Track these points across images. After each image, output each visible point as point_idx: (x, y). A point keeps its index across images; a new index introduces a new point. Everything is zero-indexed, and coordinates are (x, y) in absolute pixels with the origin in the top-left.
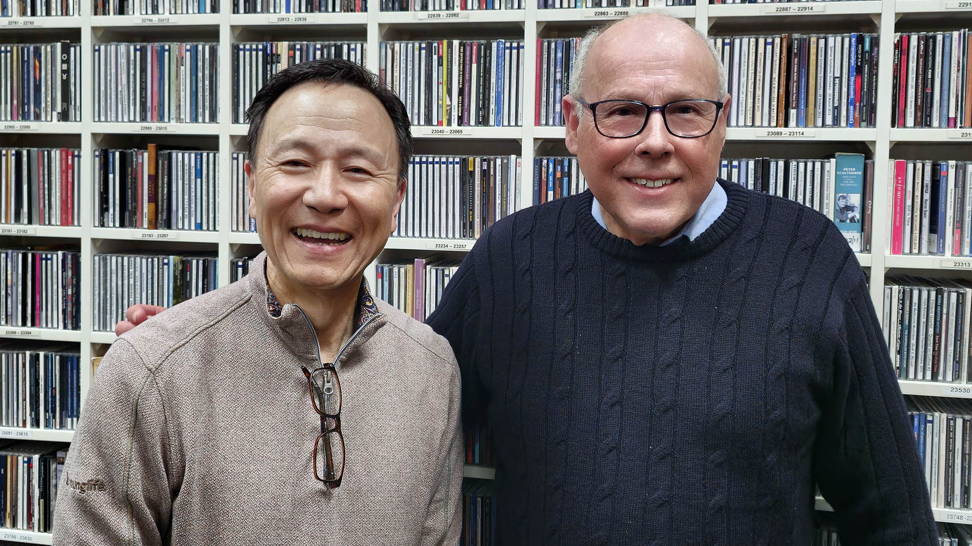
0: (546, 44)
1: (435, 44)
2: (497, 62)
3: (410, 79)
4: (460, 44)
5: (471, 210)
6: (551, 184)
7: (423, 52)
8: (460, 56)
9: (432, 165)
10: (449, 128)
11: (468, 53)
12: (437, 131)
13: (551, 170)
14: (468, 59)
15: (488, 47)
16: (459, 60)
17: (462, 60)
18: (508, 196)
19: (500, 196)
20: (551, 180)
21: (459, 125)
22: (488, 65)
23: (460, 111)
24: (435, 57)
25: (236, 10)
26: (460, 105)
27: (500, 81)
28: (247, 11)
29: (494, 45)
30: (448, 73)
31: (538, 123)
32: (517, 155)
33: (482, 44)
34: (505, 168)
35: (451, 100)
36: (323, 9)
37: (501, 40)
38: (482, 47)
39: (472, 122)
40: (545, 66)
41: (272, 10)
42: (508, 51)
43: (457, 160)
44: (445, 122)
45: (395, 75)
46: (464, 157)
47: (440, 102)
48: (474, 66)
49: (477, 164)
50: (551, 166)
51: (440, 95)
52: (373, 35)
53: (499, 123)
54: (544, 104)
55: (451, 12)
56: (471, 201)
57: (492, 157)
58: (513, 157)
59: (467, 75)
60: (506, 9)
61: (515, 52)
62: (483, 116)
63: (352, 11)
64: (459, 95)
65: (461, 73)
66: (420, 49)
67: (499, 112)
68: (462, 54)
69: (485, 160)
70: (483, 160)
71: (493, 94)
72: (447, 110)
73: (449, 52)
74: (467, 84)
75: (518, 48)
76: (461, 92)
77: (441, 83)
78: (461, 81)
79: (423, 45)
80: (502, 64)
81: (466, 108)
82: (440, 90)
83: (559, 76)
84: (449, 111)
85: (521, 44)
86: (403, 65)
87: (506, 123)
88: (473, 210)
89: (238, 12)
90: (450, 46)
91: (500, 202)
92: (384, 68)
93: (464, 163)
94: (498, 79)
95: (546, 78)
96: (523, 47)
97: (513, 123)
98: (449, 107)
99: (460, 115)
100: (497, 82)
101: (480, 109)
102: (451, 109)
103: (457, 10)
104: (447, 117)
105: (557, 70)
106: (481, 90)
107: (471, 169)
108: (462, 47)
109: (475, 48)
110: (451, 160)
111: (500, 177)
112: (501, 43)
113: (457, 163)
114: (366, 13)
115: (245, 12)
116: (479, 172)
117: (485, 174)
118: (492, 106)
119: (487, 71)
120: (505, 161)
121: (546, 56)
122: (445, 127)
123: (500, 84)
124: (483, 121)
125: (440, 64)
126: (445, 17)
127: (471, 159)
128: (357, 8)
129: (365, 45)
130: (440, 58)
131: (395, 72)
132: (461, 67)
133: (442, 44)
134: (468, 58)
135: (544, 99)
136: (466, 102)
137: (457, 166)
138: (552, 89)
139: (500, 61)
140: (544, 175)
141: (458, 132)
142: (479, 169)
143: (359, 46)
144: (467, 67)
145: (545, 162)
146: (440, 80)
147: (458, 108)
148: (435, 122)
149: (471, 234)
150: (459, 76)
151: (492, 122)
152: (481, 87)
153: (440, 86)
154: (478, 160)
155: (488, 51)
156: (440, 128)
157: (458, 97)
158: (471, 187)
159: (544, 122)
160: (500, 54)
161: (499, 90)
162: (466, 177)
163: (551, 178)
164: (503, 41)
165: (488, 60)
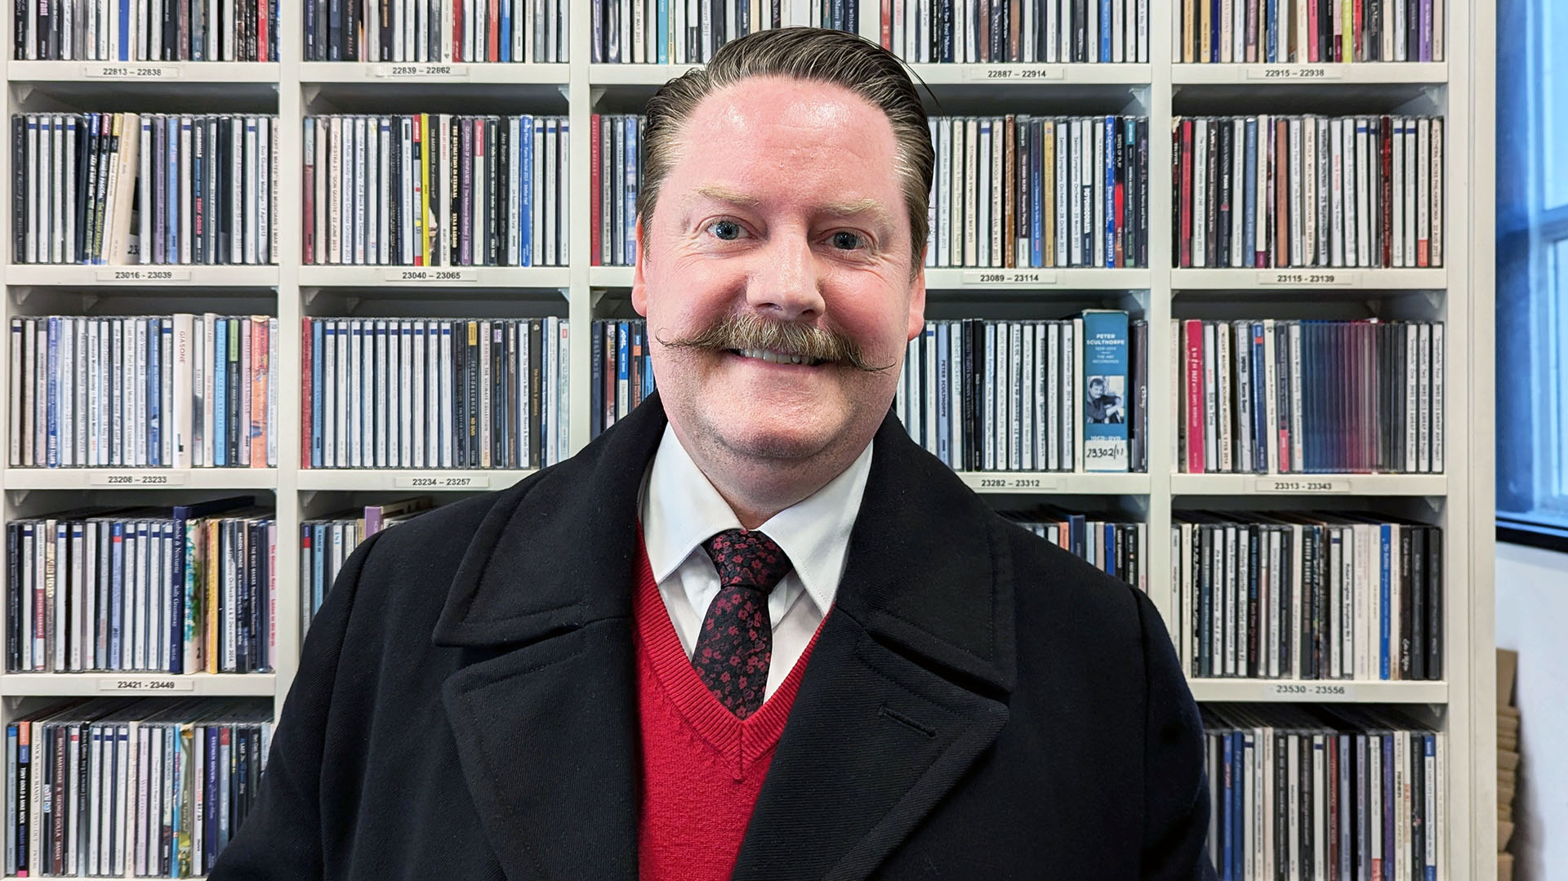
0: (607, 124)
1: (406, 121)
2: (521, 154)
3: (360, 181)
4: (452, 123)
5: (472, 416)
6: (623, 368)
7: (386, 135)
8: (451, 142)
9: (396, 336)
10: (436, 269)
11: (467, 137)
12: (412, 275)
13: (623, 343)
14: (467, 149)
15: (503, 128)
16: (451, 150)
17: (455, 150)
18: (544, 389)
19: (527, 390)
20: (623, 359)
21: (453, 264)
22: (503, 158)
23: (455, 239)
24: (407, 144)
25: (20, 54)
26: (455, 228)
27: (526, 186)
28: (43, 56)
29: (514, 124)
30: (430, 172)
31: (596, 259)
32: (559, 318)
33: (492, 123)
34: (537, 341)
35: (438, 220)
36: (197, 55)
37: (527, 116)
38: (493, 127)
39: (479, 258)
40: (607, 162)
41: (92, 54)
42: (539, 136)
43: (446, 326)
44: (427, 258)
45: (332, 174)
46: (459, 321)
47: (418, 223)
48: (480, 161)
49: (482, 333)
50: (623, 335)
51: (418, 210)
52: (291, 104)
53: (525, 261)
54: (607, 228)
55: (435, 64)
56: (473, 399)
57: (511, 321)
58: (552, 321)
59: (467, 176)
60: (534, 61)
61: (551, 137)
62: (498, 249)
63: (252, 59)
64: (452, 212)
65: (455, 172)
66: (379, 129)
67: (525, 240)
68: (455, 139)
69: (498, 326)
70: (493, 327)
71: (514, 210)
72: (431, 238)
73: (433, 134)
74: (467, 191)
75: (558, 130)
76: (456, 206)
77: (418, 190)
78: (455, 187)
79: (386, 123)
80: (528, 157)
81: (466, 234)
82: (418, 202)
83: (631, 179)
84: (434, 240)
85: (564, 124)
86: (348, 158)
87: (538, 261)
88: (477, 416)
89: (24, 58)
90: (434, 125)
91: (527, 401)
92: (311, 163)
93: (459, 334)
94: (522, 183)
95: (609, 184)
96: (567, 129)
97: (551, 260)
98: (435, 232)
99: (455, 246)
100: (521, 190)
101: (492, 236)
102: (438, 235)
103: (447, 62)
104: (431, 250)
105: (629, 169)
106: (493, 203)
107: (472, 342)
108: (456, 127)
109: (479, 129)
110: (433, 326)
111: (527, 357)
112: (526, 121)
113: (446, 332)
114: (276, 64)
115: (39, 57)
116: (489, 347)
117: (498, 351)
118: (514, 232)
119: (502, 169)
120: (536, 328)
121: (609, 145)
122: (427, 268)
123: (526, 192)
124: (500, 258)
125: (416, 155)
126: (425, 73)
127: (472, 324)
128: (262, 55)
129: (275, 121)
130: (417, 145)
131: (332, 169)
132: (455, 162)
133: (420, 121)
134: (467, 146)
135: (607, 219)
136: (466, 223)
137: (446, 338)
138: (620, 203)
139: (526, 152)
140: (610, 352)
141: (452, 275)
142: (488, 342)
143: (263, 122)
144: (467, 163)
145: (611, 329)
146: (417, 184)
147: (451, 233)
148: (408, 259)
149: (473, 459)
150: (451, 178)
151: (513, 257)
152: (493, 197)
153: (417, 195)
154: (486, 326)
155: (504, 135)
156: (417, 269)
157: (451, 216)
158: (473, 374)
159: (608, 259)
160: (526, 139)
161: (526, 202)
162: (463, 357)
163: (623, 357)
164: (531, 117)
165: (503, 151)
